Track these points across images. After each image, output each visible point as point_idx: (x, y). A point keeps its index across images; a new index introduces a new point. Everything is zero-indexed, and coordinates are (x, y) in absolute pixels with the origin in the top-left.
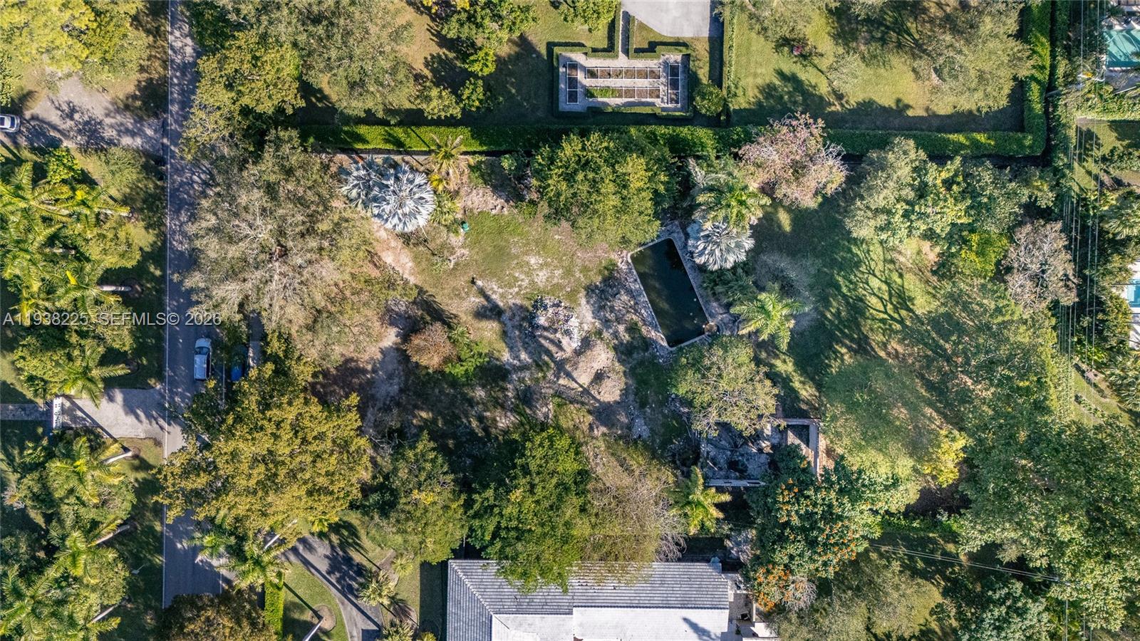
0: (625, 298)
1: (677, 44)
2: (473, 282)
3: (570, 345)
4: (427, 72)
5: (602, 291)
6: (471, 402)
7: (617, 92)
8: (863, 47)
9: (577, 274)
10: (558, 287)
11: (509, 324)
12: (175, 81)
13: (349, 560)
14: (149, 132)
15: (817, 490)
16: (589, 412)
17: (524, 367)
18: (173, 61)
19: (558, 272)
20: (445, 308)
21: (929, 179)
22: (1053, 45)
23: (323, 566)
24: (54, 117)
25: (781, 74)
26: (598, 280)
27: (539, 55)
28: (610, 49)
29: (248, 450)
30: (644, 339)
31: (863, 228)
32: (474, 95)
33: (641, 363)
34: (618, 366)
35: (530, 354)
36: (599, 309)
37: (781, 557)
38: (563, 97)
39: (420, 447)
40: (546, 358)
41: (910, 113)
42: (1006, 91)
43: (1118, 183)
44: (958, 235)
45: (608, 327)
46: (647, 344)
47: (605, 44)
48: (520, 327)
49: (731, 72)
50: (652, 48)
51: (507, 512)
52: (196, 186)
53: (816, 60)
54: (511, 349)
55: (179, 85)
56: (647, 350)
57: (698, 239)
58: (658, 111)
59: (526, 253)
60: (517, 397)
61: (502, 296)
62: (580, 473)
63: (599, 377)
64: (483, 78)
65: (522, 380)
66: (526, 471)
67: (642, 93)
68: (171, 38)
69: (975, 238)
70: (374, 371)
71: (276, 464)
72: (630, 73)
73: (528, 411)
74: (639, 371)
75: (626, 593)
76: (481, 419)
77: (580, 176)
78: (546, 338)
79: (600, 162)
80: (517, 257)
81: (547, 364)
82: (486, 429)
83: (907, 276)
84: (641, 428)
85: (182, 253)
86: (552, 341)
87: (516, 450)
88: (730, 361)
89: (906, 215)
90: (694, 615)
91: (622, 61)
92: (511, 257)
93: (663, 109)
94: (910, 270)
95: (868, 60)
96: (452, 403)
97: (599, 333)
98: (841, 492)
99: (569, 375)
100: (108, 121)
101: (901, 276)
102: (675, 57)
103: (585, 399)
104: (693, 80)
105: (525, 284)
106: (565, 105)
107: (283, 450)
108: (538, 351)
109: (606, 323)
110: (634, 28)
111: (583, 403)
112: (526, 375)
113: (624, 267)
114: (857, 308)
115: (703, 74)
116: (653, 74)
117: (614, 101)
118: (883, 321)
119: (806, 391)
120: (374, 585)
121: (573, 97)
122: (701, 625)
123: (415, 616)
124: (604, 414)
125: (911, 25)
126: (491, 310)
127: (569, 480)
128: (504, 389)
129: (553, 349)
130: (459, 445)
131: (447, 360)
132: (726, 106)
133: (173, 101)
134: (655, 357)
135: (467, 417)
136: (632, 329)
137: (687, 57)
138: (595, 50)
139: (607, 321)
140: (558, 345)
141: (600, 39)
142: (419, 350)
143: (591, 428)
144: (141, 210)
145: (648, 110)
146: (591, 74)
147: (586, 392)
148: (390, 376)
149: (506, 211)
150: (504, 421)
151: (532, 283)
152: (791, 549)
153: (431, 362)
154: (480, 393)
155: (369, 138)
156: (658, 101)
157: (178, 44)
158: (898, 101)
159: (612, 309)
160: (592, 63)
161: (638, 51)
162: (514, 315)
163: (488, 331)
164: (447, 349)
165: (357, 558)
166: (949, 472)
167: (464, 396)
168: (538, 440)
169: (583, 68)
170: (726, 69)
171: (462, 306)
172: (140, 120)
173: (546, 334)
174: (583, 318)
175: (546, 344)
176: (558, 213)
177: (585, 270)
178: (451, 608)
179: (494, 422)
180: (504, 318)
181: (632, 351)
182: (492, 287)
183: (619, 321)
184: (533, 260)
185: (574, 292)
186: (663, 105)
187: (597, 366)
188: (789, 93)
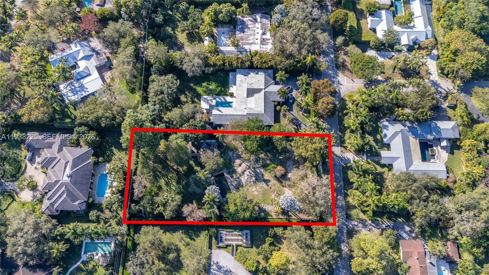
0: (234, 184)
1: (220, 248)
2: (270, 188)
3: (247, 173)
4: (283, 240)
6: (270, 160)
7: (235, 235)
8: (173, 247)
9: (245, 190)
10: (250, 186)
11: (261, 178)
12: (345, 238)
13: (297, 126)
14: (350, 225)
15: (194, 137)
16: (242, 157)
17: (258, 168)
18: (346, 243)
19: (250, 190)
20: (277, 181)
21: (162, 208)
22: (126, 245)
23: (302, 125)
24: (374, 229)
25: (194, 240)
26: (240, 188)
27: (255, 245)
28: (237, 246)
29: (317, 145)
31: (178, 198)
32: (271, 232)
33: (230, 168)
34: (235, 168)
36: (240, 181)
37: (202, 123)
38: (249, 234)
39: (281, 148)
40: (253, 170)
41: (163, 230)
42: (142, 231)
43: (112, 212)
44: (157, 195)
46: (229, 173)
48: (259, 177)
49: (207, 240)
53: (185, 244)
54: (261, 172)
56: (229, 171)
57: (218, 192)
58: (225, 230)
59: (258, 194)
60: (259, 161)
61: (263, 185)
62: (245, 141)
63: (240, 165)
64: (269, 237)
65: (259, 165)
66: (257, 141)
67: (229, 235)
68: (347, 249)
69: (153, 194)
70: (293, 168)
71: (311, 143)
72: (232, 240)
73: (257, 158)
75: (235, 117)
76: (268, 156)
77: (245, 207)
79: (240, 211)
81: (252, 168)
82: (267, 154)
83: (166, 189)
84: (230, 153)
85: (340, 195)
87: (260, 146)
88: (211, 166)
89: (168, 200)
90: (220, 113)
91: (234, 243)
92: (261, 194)
93: (224, 231)
94: (165, 191)
95: (172, 244)
96: (274, 160)
97: (240, 175)
98: (188, 136)
100: (361, 228)
101: (167, 190)
102: (221, 244)
104: (216, 238)
105: (258, 187)
106: (248, 232)
107: (310, 146)
108: (255, 172)
109: (238, 178)
110: (231, 251)
111: (244, 159)
112: (257, 166)
113: (234, 191)
114: (178, 182)
115: (214, 240)
116: (226, 240)
117: (236, 233)
118: (172, 179)
119: (192, 162)
120: (290, 119)
121: (246, 234)
122: (218, 111)
123: (281, 114)
124: (239, 157)
125: (160, 253)
126: (266, 181)
127: (248, 139)
128: (262, 163)
129: (251, 172)
130: (273, 150)
131: (275, 168)
132: (208, 231)
133: (345, 233)
134: (227, 170)
135: (271, 157)
136: (232, 177)
137: (218, 244)
138: (241, 246)
140: (250, 173)
141: (239, 248)
142: (283, 170)
143: (242, 154)
144: (351, 206)
145: (228, 230)
146: (242, 240)
147: (243, 162)
148: (289, 166)
149: (263, 205)
150: (262, 156)
151: (256, 188)
152: (200, 124)
153: (279, 168)
154: (268, 162)
157: (345, 248)
158: (165, 234)
159: (237, 182)
161: (230, 246)
162: (260, 180)
163: (267, 176)
164: (276, 170)
165: (295, 126)
166: (163, 142)
167: (272, 161)
168: (255, 148)
170: (208, 241)
171: (273, 182)
172: (353, 228)
173: (253, 175)
174: (244, 179)
175: (253, 173)
176: (251, 201)
177: (243, 190)
178: (273, 115)
179: (265, 155)
180: (263, 179)
181: (232, 172)
182: (266, 187)
183: (235, 178)
184: (256, 193)
185: (246, 185)
186: (224, 232)
187: (241, 168)
188: (192, 235)
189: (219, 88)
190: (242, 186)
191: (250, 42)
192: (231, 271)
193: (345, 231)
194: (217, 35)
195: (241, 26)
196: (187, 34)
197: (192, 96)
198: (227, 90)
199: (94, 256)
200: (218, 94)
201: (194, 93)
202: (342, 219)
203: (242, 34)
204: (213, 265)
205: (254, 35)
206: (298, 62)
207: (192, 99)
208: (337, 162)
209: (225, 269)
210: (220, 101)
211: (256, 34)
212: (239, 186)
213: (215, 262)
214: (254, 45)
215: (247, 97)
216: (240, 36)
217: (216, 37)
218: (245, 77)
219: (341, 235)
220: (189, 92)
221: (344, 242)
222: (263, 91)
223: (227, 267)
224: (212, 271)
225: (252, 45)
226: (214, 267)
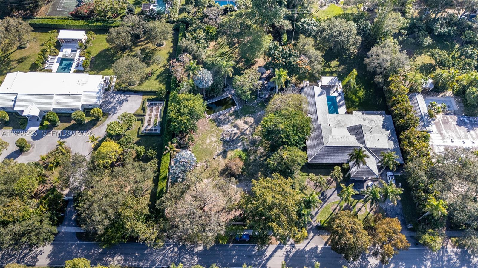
0: (221, 117)
1: (143, 103)
2: (214, 159)
3: (236, 131)
5: (219, 123)
6: (255, 160)
7: (156, 118)
8: (152, 61)
9: (213, 129)
10: (217, 134)
11: (229, 148)
12: (130, 264)
16: (257, 126)
17: (243, 144)
18: (122, 265)
19: (212, 134)
20: (223, 168)
25: (156, 79)
26: (215, 124)
27: (140, 140)
28: (142, 120)
30: (234, 112)
32: (152, 153)
33: (242, 113)
34: (243, 118)
35: (239, 142)
36: (224, 123)
38: (155, 132)
40: (240, 138)
41: (171, 51)
45: (230, 121)
46: (235, 111)
47: (140, 122)
48: (230, 146)
50: (143, 109)
51: (288, 130)
52: (173, 255)
53: (153, 71)
54: (237, 148)
55: (132, 262)
56: (238, 112)
58: (163, 108)
59: (206, 143)
60: (253, 147)
61: (219, 150)
63: (246, 123)
65: (247, 145)
67: (157, 112)
68: (113, 265)
70: (245, 191)
72: (150, 115)
73: (257, 143)
74: (244, 113)
76: (261, 157)
78: (233, 137)
80: (207, 146)
81: (242, 138)
82: (264, 156)
86: (234, 136)
90: (316, 95)
91: (147, 118)
92: (207, 148)
93: (163, 106)
96: (255, 165)
97: (232, 123)
99: (245, 130)
102: (147, 104)
103: (253, 127)
104: (155, 99)
105: (216, 144)
106: (158, 132)
108: (238, 140)
109: (229, 122)
110: (137, 113)
111: (255, 128)
112: (246, 144)
113: (211, 117)
116: (152, 109)
117: (159, 120)
118: (229, 58)
121: (156, 130)
122: (319, 93)
124: (257, 122)
126: (224, 154)
128: (251, 150)
129: (237, 136)
133: (138, 265)
134: (240, 109)
135: (260, 161)
136: (231, 115)
137: (148, 101)
138: (142, 124)
139: (228, 121)
140: (235, 134)
142: (237, 169)
145: (163, 110)
146: (149, 125)
147: (251, 126)
149: (191, 149)
151: (215, 142)
153: (241, 164)
154: (252, 157)
155: (162, 187)
156: (160, 108)
158: (167, 54)
159: (224, 120)
160: (145, 125)
161: (144, 112)
162: (226, 147)
163: (232, 154)
167: (252, 162)
169: (147, 127)
170: (153, 91)
171: (223, 163)
173: (232, 137)
174: (228, 128)
175: (235, 137)
177: (212, 127)
179: (262, 153)
180: (227, 150)
181: (238, 115)
182: (216, 153)
183: (228, 118)
184: (208, 141)
185: (219, 130)
186: (161, 107)
187: (243, 123)
188: (162, 77)
189: (357, 100)
190: (218, 126)
191: (444, 132)
192: (114, 114)
193: (141, 264)
194: (442, 96)
195: (468, 121)
196: (431, 64)
197: (340, 72)
198: (357, 109)
199: (153, 4)
200: (347, 98)
201: (343, 74)
202: (161, 261)
203: (455, 123)
204: (125, 96)
205: (459, 138)
206: (426, 191)
207: (335, 71)
208: (256, 261)
209: (118, 108)
210: (338, 100)
211: (461, 140)
212: (219, 122)
213: (128, 99)
214: (441, 138)
215: (347, 128)
216: (450, 120)
217: (438, 95)
218: (381, 125)
219: (136, 257)
220: (344, 68)
221: (126, 260)
222: (362, 146)
223: (121, 110)
224: (119, 95)
225: (439, 135)
226: (123, 97)
